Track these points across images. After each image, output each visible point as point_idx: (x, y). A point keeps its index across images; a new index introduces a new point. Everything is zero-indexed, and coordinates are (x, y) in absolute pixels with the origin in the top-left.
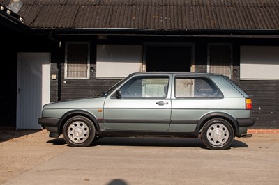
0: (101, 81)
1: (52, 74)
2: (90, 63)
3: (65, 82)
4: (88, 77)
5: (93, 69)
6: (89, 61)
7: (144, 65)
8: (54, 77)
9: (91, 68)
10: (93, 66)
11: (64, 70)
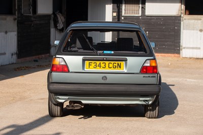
0: (150, 17)
1: (113, 12)
2: (142, 4)
3: (123, 18)
4: (140, 14)
5: (143, 8)
6: (140, 2)
7: (183, 6)
8: (115, 14)
9: (142, 8)
10: (143, 6)
11: (122, 9)
